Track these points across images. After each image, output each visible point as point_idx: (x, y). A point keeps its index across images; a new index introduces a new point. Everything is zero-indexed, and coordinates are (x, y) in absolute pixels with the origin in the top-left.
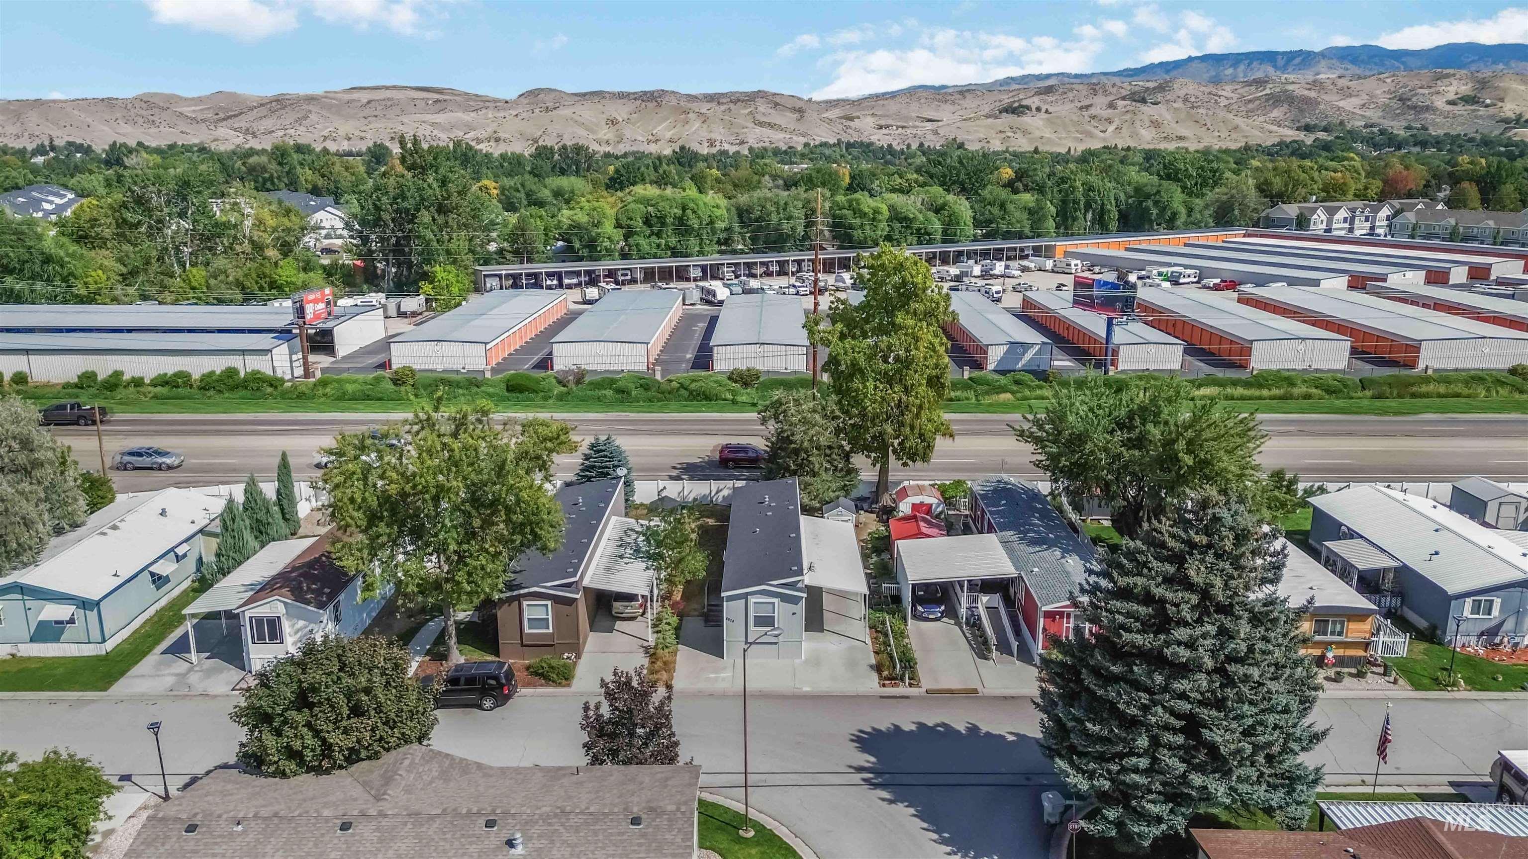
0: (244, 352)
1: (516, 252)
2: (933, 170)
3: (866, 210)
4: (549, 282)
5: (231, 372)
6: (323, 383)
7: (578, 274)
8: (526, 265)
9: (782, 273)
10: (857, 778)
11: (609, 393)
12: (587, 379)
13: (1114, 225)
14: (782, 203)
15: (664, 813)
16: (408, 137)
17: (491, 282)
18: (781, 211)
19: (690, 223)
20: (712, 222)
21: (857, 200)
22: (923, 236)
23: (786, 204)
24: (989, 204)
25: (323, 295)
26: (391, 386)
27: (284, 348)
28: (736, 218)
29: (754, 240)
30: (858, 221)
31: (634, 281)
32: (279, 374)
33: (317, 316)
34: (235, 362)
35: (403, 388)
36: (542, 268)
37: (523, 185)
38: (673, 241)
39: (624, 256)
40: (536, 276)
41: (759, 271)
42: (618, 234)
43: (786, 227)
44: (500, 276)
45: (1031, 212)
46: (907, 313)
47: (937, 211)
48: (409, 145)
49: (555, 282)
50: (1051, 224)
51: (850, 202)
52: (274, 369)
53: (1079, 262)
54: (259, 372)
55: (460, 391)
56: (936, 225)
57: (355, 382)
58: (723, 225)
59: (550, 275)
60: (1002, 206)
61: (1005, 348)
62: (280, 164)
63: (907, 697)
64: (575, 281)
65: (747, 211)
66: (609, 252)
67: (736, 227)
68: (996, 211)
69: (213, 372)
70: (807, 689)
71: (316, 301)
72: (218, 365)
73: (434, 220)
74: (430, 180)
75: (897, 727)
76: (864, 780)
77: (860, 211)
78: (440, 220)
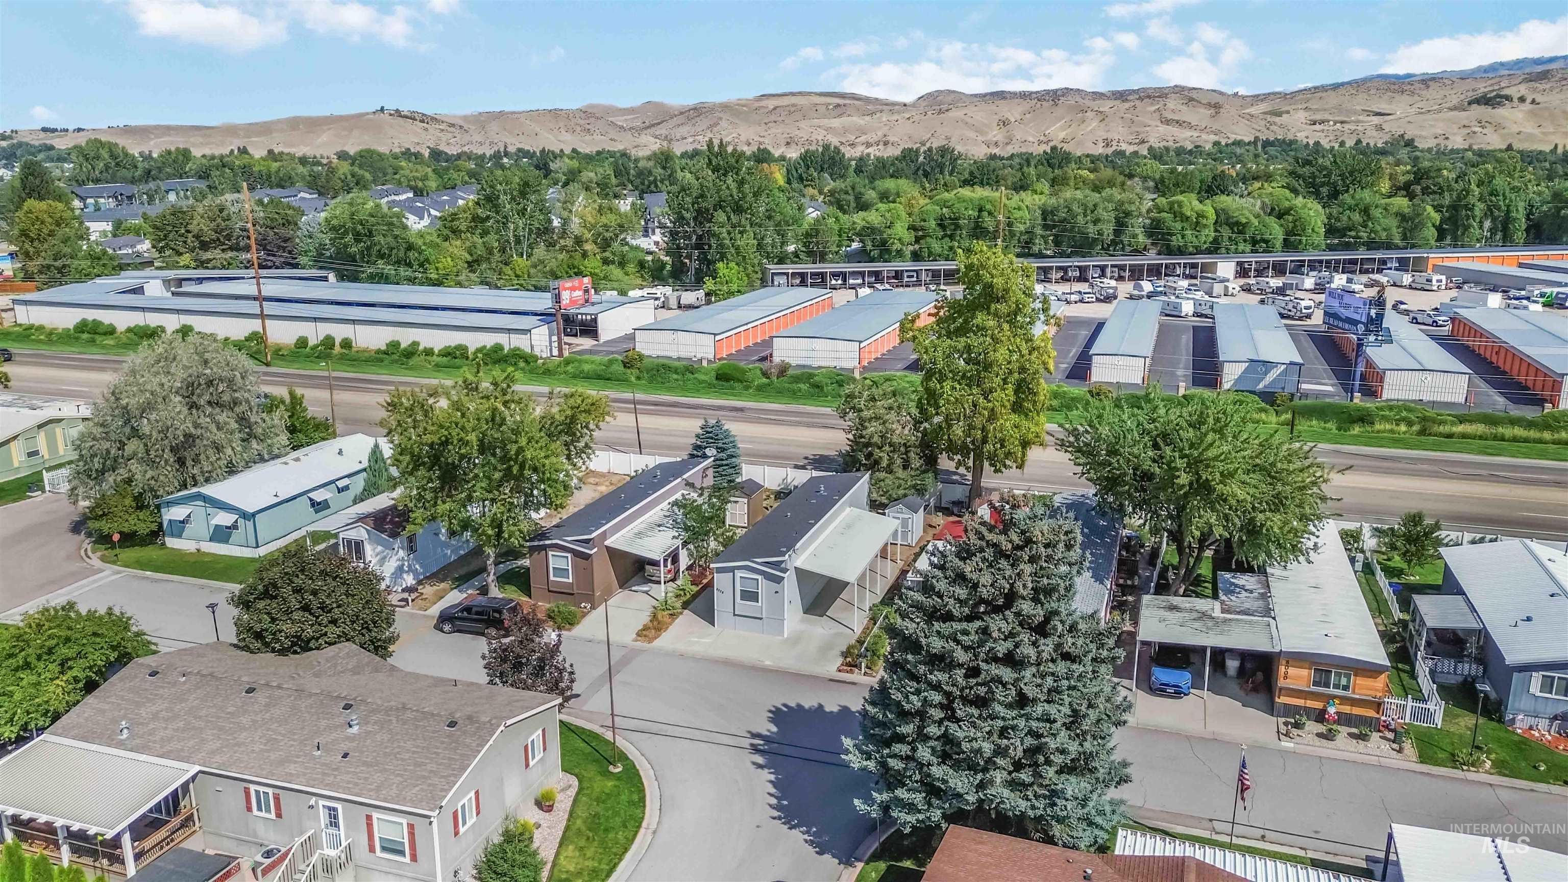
0: (509, 331)
1: (810, 253)
2: (1300, 171)
3: (1188, 214)
4: (833, 282)
5: (498, 348)
6: (567, 362)
7: (862, 274)
8: (818, 265)
9: (1082, 279)
10: (746, 742)
11: (803, 386)
12: (790, 372)
13: (1520, 236)
14: (1090, 205)
15: (477, 722)
16: (716, 142)
17: (777, 280)
19: (985, 225)
20: (1010, 225)
21: (1180, 204)
22: (1258, 243)
23: (1095, 206)
24: (1350, 208)
25: (581, 283)
26: (621, 368)
27: (544, 329)
28: (1039, 221)
29: (1057, 243)
30: (1178, 225)
31: (918, 283)
32: (537, 352)
33: (573, 302)
34: (502, 339)
35: (629, 371)
36: (827, 268)
37: (853, 188)
39: (916, 257)
40: (822, 275)
41: (1055, 275)
42: (909, 237)
43: (1092, 230)
44: (787, 274)
45: (1402, 217)
46: (989, 314)
47: (1280, 216)
48: (716, 149)
49: (840, 282)
50: (1431, 233)
51: (1172, 204)
52: (532, 347)
53: (1443, 278)
54: (519, 349)
55: (675, 376)
56: (1276, 231)
57: (593, 362)
58: (1022, 228)
59: (835, 275)
60: (1366, 211)
61: (1244, 366)
62: (664, 168)
63: (854, 683)
64: (860, 281)
65: (1052, 212)
66: (900, 253)
67: (1039, 231)
68: (1357, 217)
69: (485, 347)
70: (768, 663)
71: (573, 289)
72: (488, 340)
73: (729, 218)
74: (730, 181)
75: (821, 706)
76: (752, 745)
77: (1182, 214)
78: (734, 219)
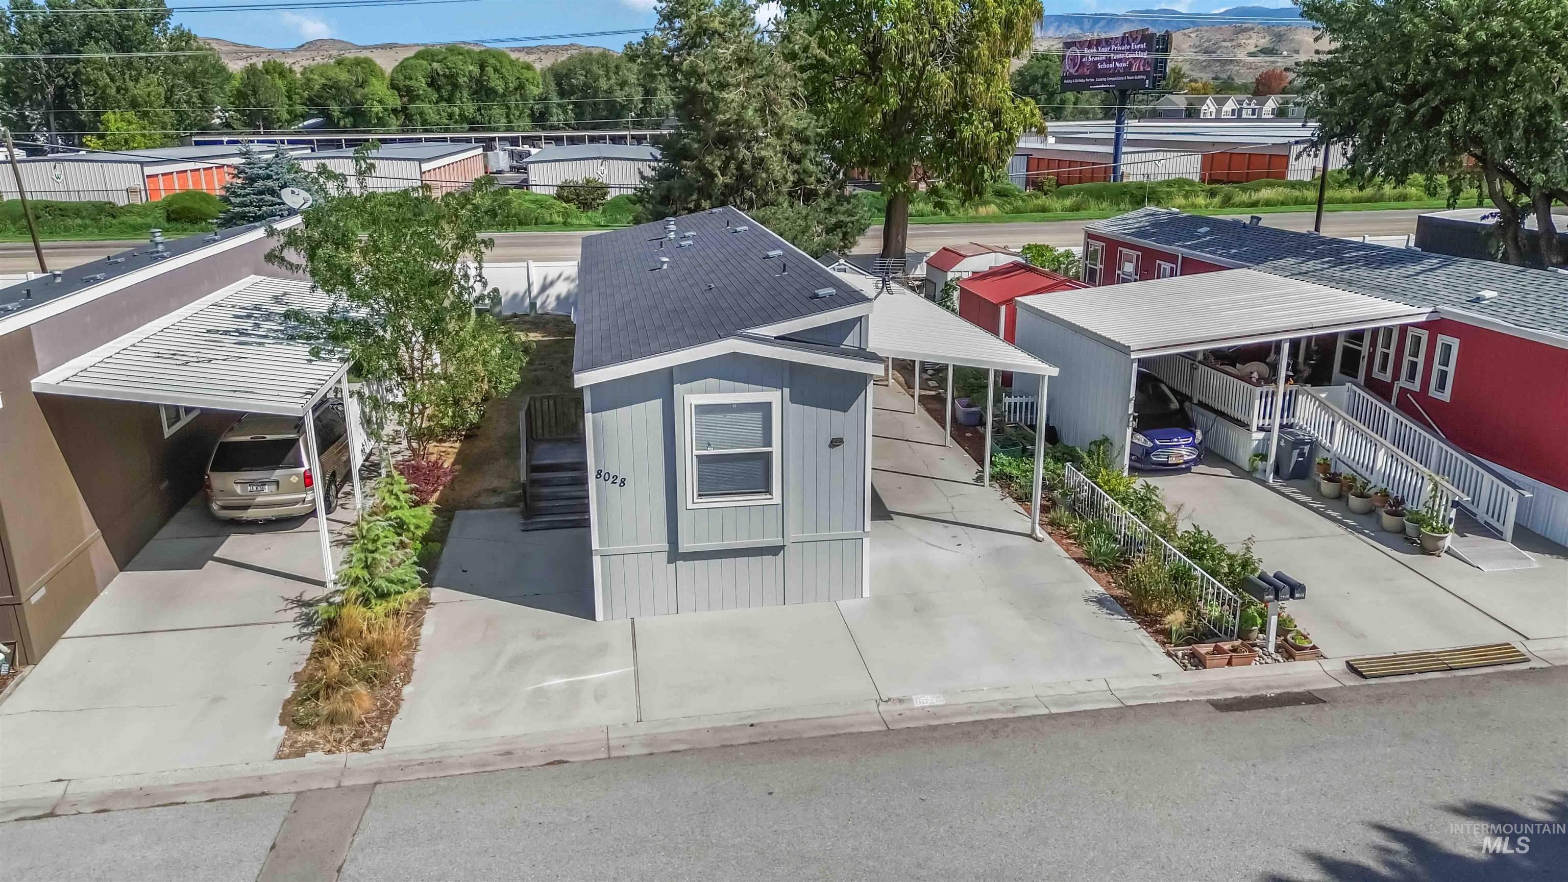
18: (611, 74)
19: (491, 85)
20: (520, 87)
28: (553, 86)
38: (470, 108)
58: (536, 91)
65: (567, 75)
66: (381, 122)
67: (556, 100)
